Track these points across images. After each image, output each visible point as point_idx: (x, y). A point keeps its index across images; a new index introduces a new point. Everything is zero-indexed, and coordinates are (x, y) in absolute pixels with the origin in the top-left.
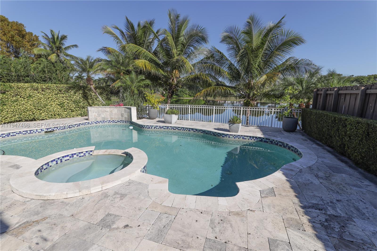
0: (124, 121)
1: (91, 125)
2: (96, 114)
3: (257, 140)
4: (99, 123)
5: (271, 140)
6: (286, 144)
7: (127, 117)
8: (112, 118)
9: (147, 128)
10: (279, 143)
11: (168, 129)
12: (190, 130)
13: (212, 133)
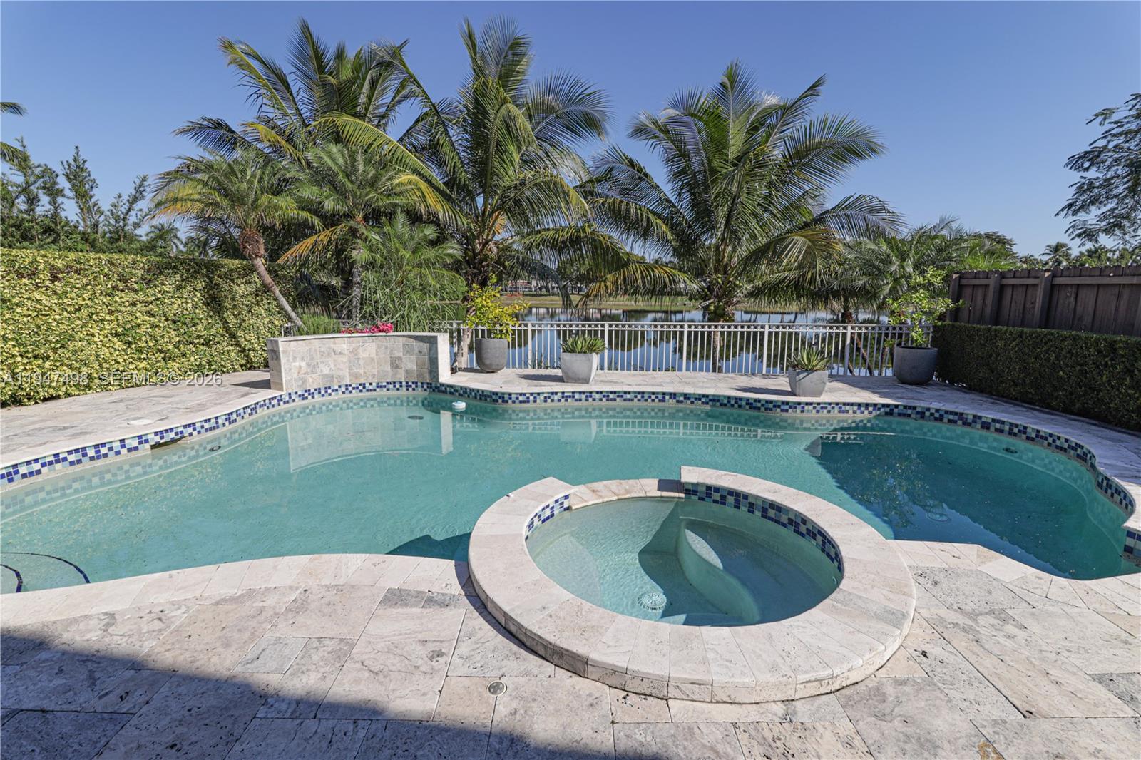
0: (404, 384)
1: (287, 405)
2: (303, 364)
3: (878, 412)
4: (313, 397)
5: (918, 409)
6: (971, 417)
7: (415, 367)
8: (356, 376)
9: (521, 402)
10: (945, 416)
11: (590, 399)
13: (744, 403)
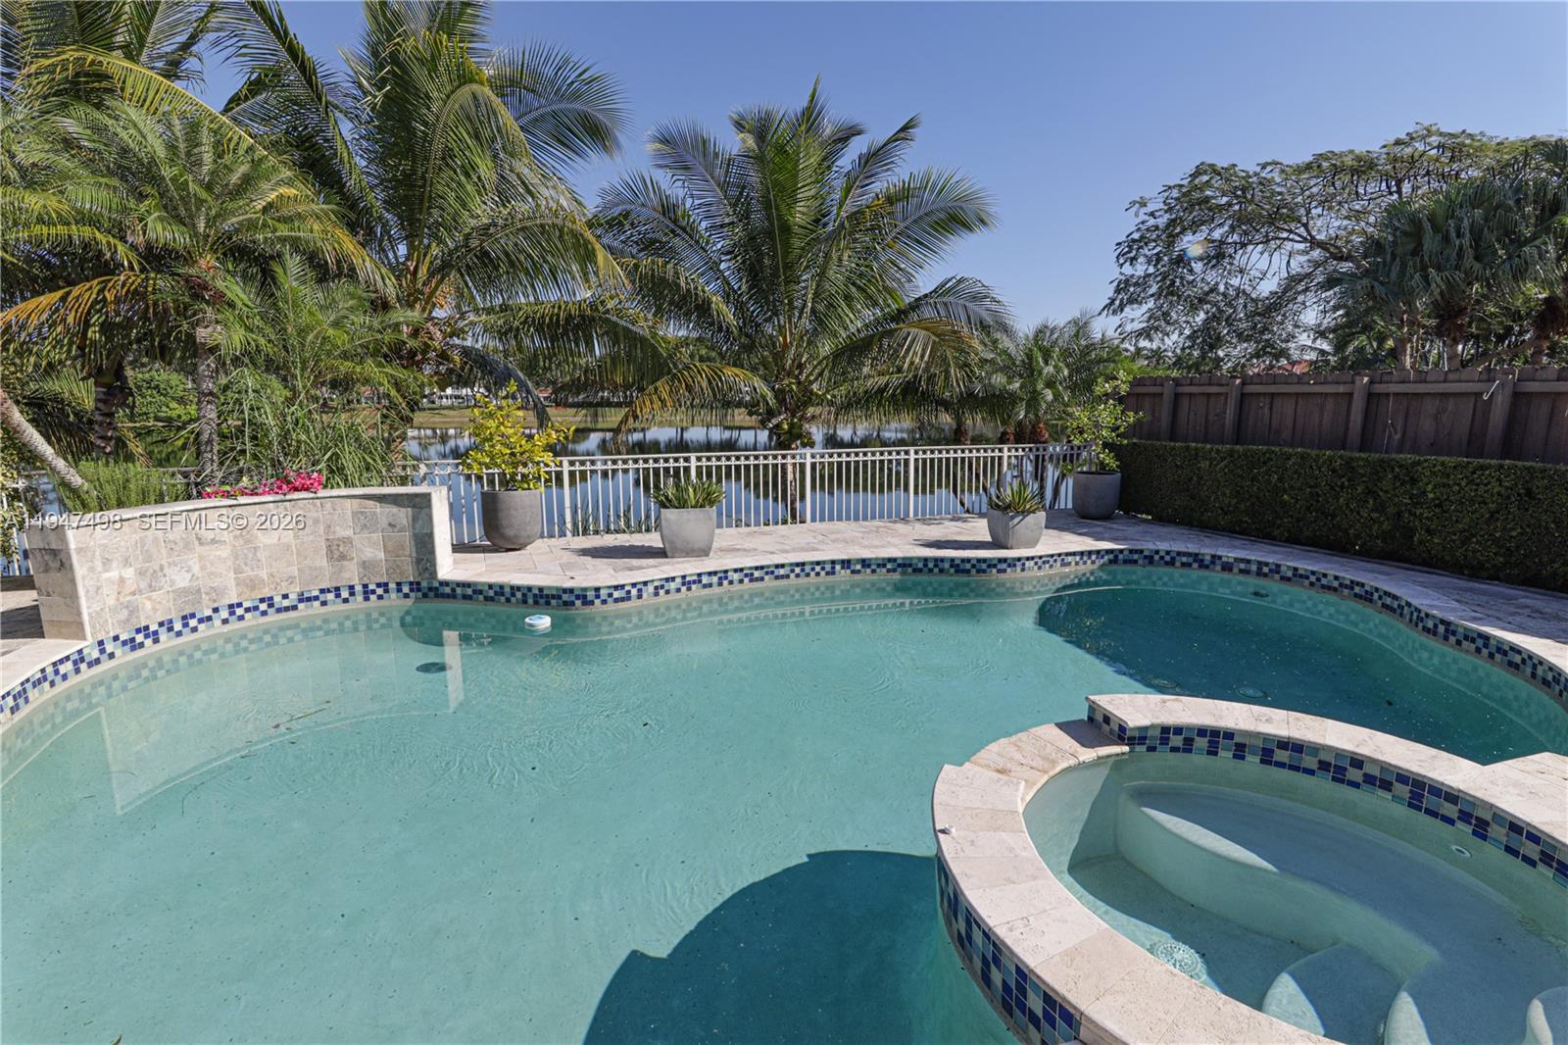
0: (358, 588)
1: (97, 670)
2: (129, 573)
3: (1102, 561)
4: (156, 641)
5: (1146, 553)
6: (1208, 558)
8: (253, 584)
10: (1178, 558)
12: (833, 568)
